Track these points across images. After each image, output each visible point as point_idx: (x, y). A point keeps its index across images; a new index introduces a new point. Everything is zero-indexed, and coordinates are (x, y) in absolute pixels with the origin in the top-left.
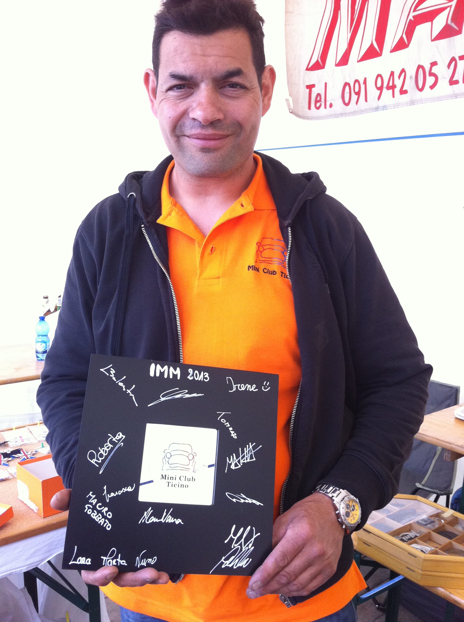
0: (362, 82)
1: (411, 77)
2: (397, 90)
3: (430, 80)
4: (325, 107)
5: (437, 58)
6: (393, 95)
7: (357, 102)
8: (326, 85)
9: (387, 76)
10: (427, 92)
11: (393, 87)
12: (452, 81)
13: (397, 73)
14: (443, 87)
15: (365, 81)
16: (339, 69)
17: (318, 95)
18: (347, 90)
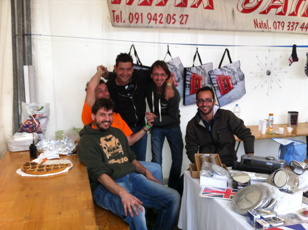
0: (140, 14)
1: (165, 18)
2: (158, 22)
3: (172, 21)
4: (121, 22)
5: (176, 13)
6: (156, 23)
7: (137, 22)
8: (121, 12)
9: (153, 15)
10: (171, 24)
11: (156, 20)
12: (181, 23)
13: (158, 15)
14: (177, 24)
15: (142, 14)
16: (128, 6)
17: (117, 16)
18: (131, 16)
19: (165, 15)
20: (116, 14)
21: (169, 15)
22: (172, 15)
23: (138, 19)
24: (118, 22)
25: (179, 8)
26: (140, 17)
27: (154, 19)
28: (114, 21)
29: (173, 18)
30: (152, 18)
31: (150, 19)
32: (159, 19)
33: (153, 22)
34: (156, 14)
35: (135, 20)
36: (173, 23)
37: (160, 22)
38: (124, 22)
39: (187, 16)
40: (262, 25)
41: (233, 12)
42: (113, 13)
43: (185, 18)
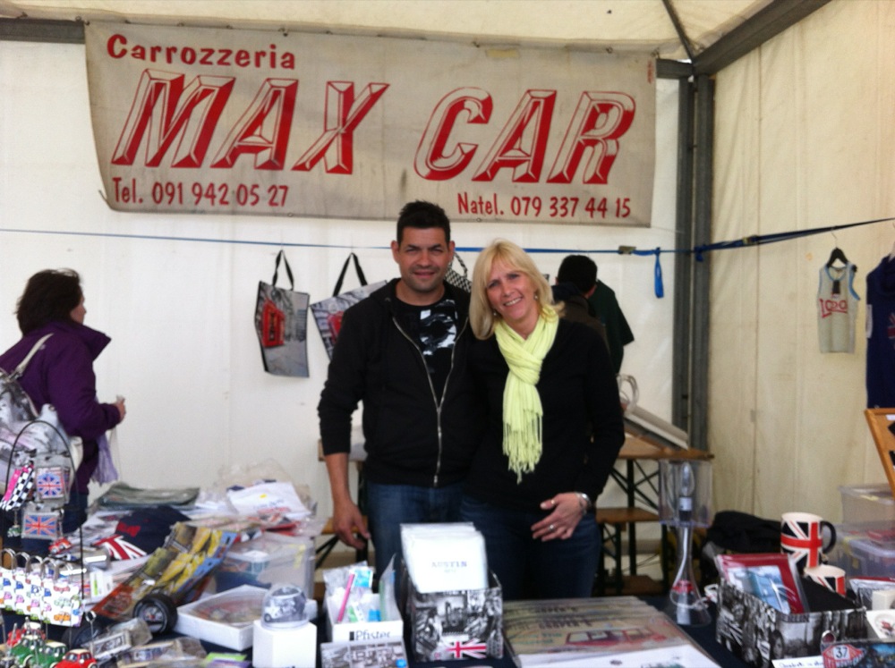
0: (176, 185)
1: (233, 192)
2: (217, 200)
3: (251, 199)
4: (134, 201)
5: (258, 182)
6: (213, 203)
7: (170, 202)
8: (134, 181)
9: (205, 186)
10: (248, 207)
11: (213, 197)
12: (272, 203)
13: (217, 186)
14: (263, 205)
15: (180, 186)
16: (149, 169)
17: (126, 189)
18: (158, 189)
19: (233, 187)
20: (122, 185)
21: (241, 186)
22: (249, 186)
23: (172, 195)
24: (127, 201)
25: (266, 173)
26: (177, 191)
27: (207, 196)
28: (117, 199)
29: (253, 194)
30: (204, 192)
31: (199, 196)
32: (219, 195)
33: (205, 202)
34: (212, 186)
35: (166, 198)
36: (254, 203)
37: (223, 202)
38: (141, 201)
39: (285, 188)
40: (478, 206)
41: (404, 179)
42: (114, 183)
43: (281, 192)
